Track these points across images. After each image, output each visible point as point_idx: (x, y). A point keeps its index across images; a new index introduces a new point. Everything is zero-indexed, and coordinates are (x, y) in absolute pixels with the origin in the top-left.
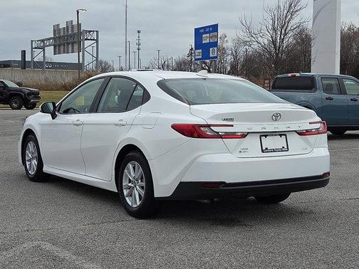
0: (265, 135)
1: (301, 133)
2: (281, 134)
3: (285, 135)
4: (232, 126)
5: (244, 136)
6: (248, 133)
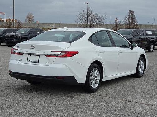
0: (30, 54)
1: (47, 56)
2: (37, 55)
3: (39, 56)
4: (18, 49)
5: (22, 54)
6: (24, 53)
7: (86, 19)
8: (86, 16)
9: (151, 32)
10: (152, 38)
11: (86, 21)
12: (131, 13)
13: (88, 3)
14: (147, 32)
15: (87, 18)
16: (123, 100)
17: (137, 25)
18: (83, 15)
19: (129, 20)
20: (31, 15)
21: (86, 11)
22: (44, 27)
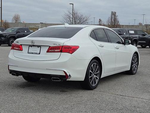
7: (71, 19)
8: (71, 16)
9: (134, 31)
10: (134, 37)
11: (72, 21)
12: (114, 14)
13: (73, 4)
14: (130, 31)
15: (73, 19)
16: (113, 94)
17: (119, 25)
18: (68, 16)
19: (111, 20)
20: (17, 15)
21: (71, 12)
22: (31, 27)
